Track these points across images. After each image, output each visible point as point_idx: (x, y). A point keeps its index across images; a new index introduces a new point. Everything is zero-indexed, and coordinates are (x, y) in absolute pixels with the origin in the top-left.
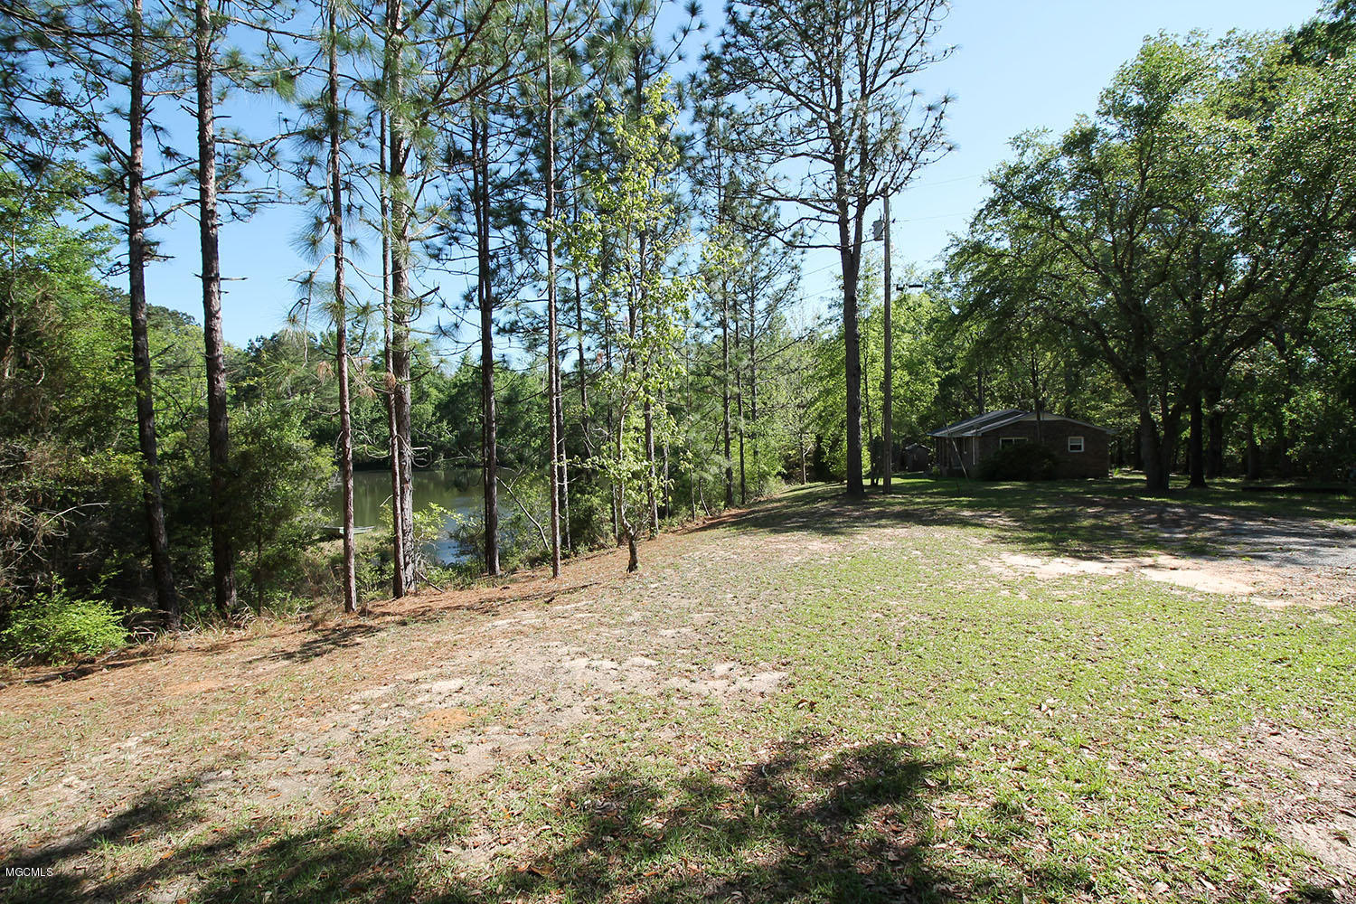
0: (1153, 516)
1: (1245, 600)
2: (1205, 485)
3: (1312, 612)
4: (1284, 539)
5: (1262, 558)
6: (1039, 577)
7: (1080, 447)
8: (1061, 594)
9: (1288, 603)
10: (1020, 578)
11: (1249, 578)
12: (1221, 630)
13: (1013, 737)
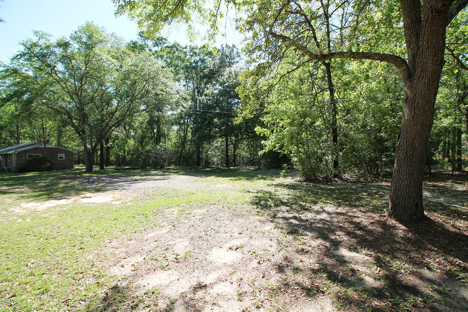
0: (86, 181)
1: (110, 203)
2: (104, 169)
3: (127, 203)
4: (122, 183)
5: (116, 189)
6: (38, 210)
7: (63, 158)
8: (46, 215)
9: (122, 201)
10: (29, 213)
11: (112, 196)
12: (101, 214)
13: (10, 284)
